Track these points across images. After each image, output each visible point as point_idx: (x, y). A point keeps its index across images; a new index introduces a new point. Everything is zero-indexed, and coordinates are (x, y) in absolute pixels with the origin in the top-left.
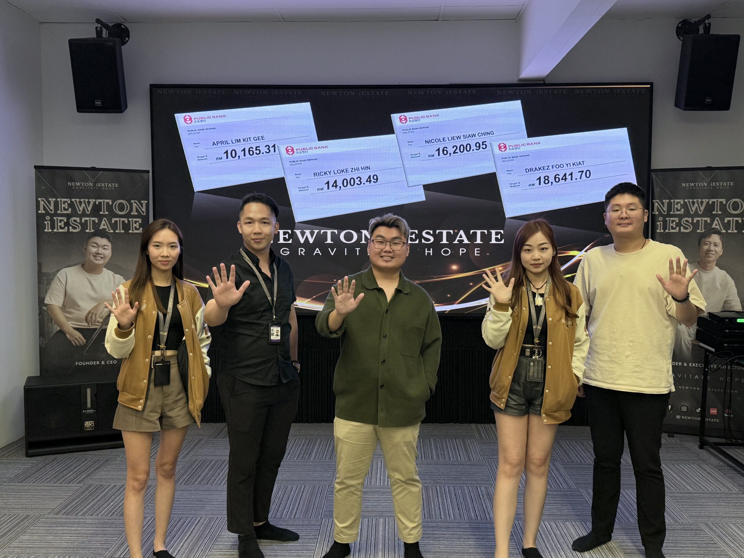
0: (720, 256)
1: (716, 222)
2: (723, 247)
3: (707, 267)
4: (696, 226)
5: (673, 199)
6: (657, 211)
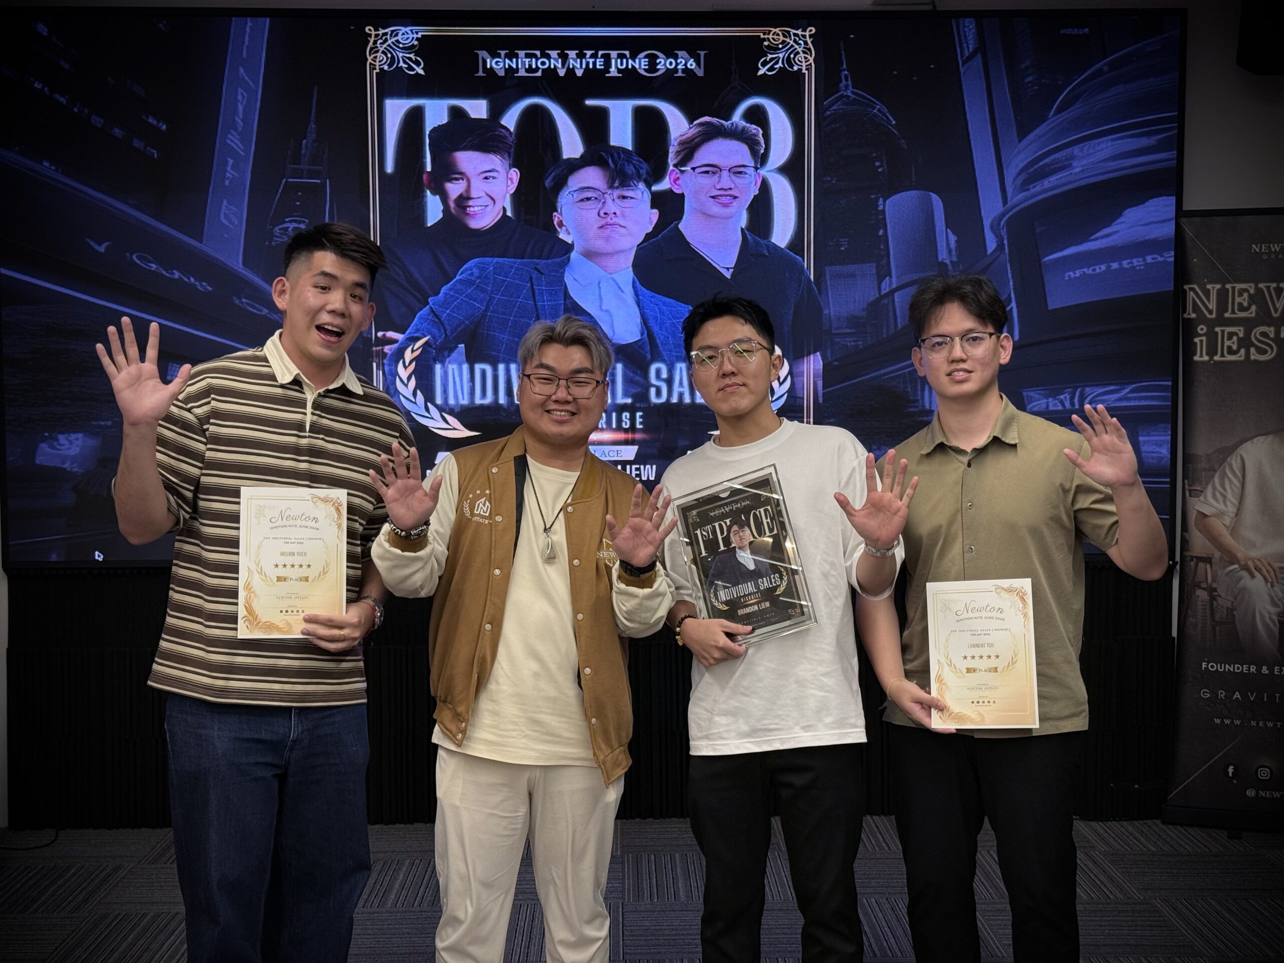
5: (1230, 282)
6: (1194, 312)
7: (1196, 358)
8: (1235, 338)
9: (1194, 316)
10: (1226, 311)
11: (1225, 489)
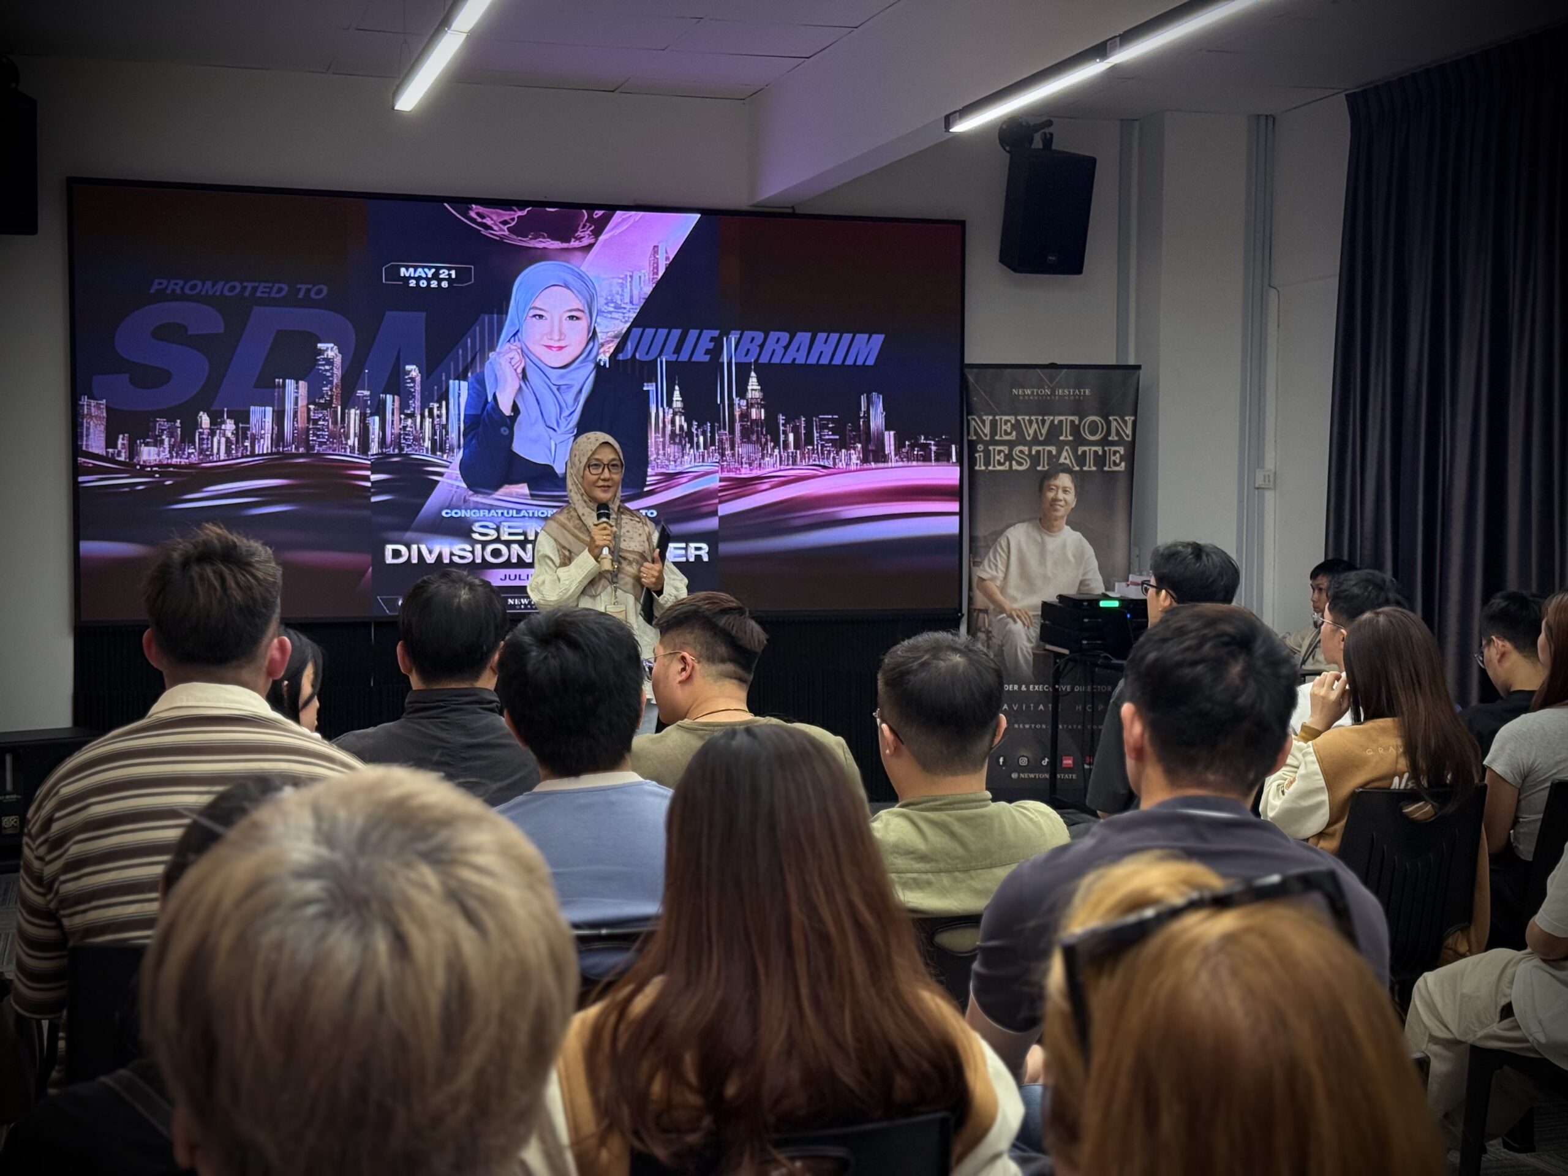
0: (1072, 509)
1: (1064, 454)
2: (1077, 494)
3: (1053, 526)
4: (1035, 459)
5: (999, 415)
6: (975, 435)
7: (977, 468)
8: (1002, 454)
9: (975, 438)
10: (996, 435)
11: (997, 561)
